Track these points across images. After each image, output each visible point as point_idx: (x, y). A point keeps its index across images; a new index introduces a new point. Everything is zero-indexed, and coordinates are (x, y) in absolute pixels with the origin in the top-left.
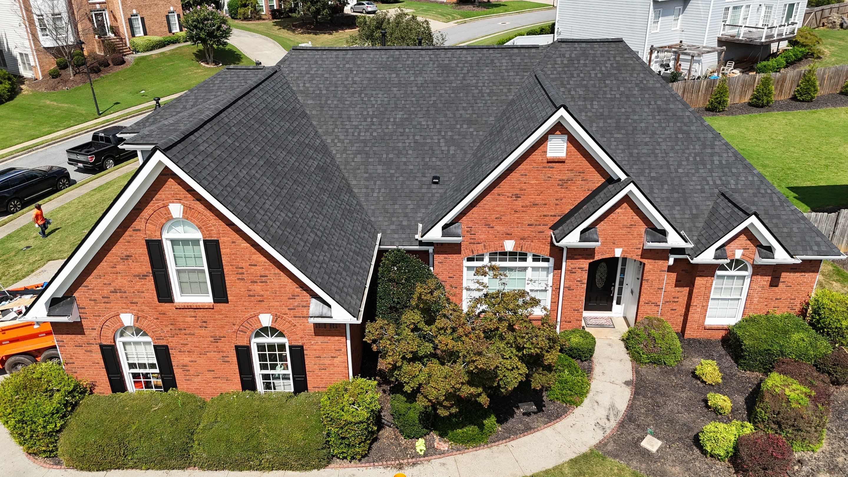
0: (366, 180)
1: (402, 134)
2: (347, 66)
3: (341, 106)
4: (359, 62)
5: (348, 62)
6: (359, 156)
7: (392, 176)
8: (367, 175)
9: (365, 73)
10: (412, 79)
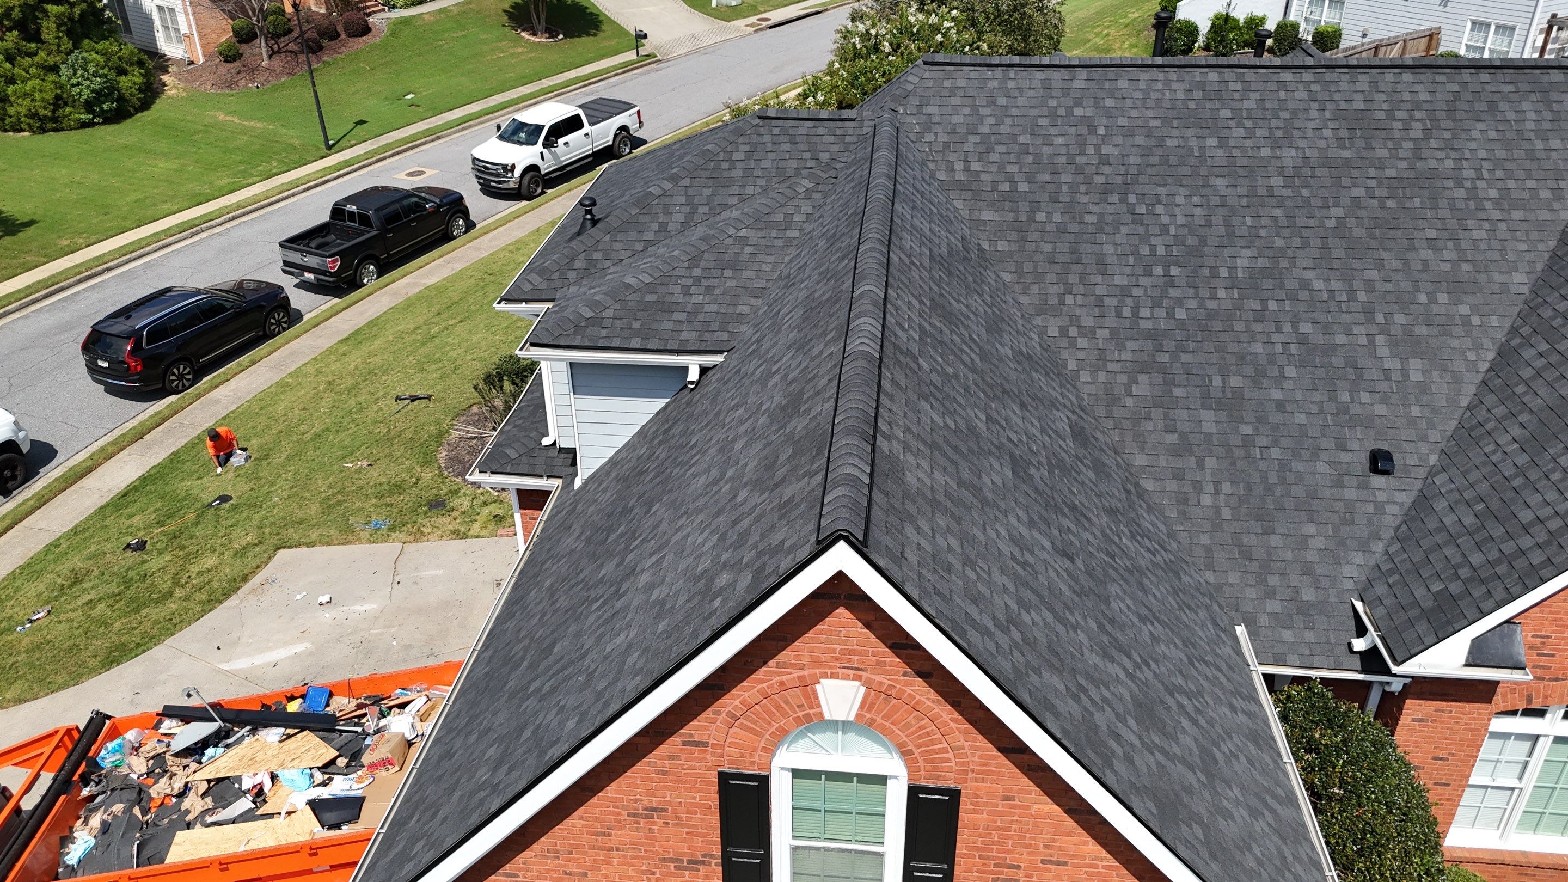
0: (1175, 452)
1: (1260, 316)
2: (1078, 112)
3: (1074, 227)
4: (1109, 102)
5: (1078, 103)
6: (1143, 378)
7: (1247, 443)
8: (1172, 439)
9: (1129, 132)
10: (1266, 152)
